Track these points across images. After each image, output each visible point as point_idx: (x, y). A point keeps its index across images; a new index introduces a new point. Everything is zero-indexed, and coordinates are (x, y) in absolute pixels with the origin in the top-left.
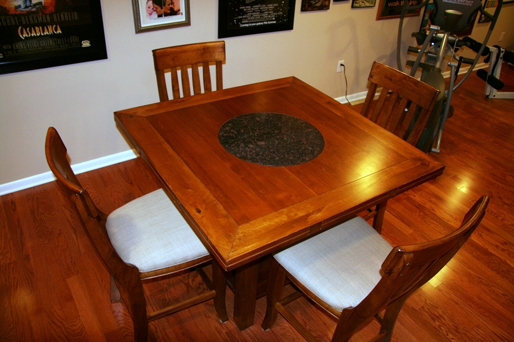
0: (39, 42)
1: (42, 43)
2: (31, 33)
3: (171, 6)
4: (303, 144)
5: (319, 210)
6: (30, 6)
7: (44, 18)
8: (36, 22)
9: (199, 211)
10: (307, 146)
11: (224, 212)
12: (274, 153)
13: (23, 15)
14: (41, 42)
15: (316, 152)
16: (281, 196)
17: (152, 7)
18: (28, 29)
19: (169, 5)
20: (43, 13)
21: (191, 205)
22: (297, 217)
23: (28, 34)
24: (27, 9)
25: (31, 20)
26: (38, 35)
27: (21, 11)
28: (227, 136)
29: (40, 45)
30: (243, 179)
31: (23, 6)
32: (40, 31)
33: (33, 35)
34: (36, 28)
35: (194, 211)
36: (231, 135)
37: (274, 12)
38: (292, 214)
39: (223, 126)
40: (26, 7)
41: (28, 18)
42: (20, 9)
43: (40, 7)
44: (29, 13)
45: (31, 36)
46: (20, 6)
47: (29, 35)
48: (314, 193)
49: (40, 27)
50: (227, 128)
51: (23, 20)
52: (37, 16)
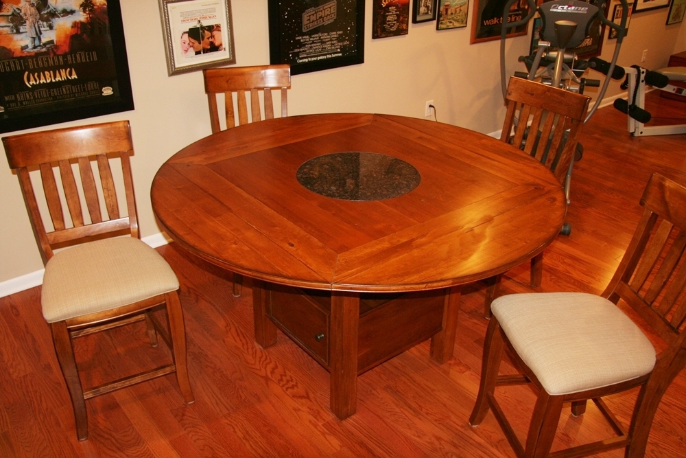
0: (49, 91)
1: (53, 92)
2: (40, 79)
3: (211, 40)
4: (396, 179)
5: (423, 236)
6: (40, 46)
7: (56, 61)
8: (46, 65)
9: (292, 245)
10: (401, 181)
11: (320, 244)
12: (364, 189)
13: (31, 57)
14: (52, 90)
15: (412, 185)
16: (378, 226)
17: (188, 42)
18: (36, 74)
19: (208, 38)
20: (55, 54)
21: (281, 240)
22: (400, 243)
23: (36, 81)
24: (35, 50)
25: (40, 62)
26: (48, 81)
27: (28, 52)
28: (307, 177)
29: (50, 94)
30: (334, 214)
31: (30, 46)
32: (50, 76)
34: (46, 73)
35: (287, 245)
36: (311, 176)
37: (339, 42)
38: (395, 241)
39: (300, 169)
40: (35, 47)
41: (37, 61)
42: (27, 50)
43: (51, 47)
44: (37, 54)
45: (40, 83)
46: (27, 46)
47: (38, 83)
48: (415, 221)
49: (51, 72)
50: (305, 170)
51: (30, 64)
52: (47, 58)
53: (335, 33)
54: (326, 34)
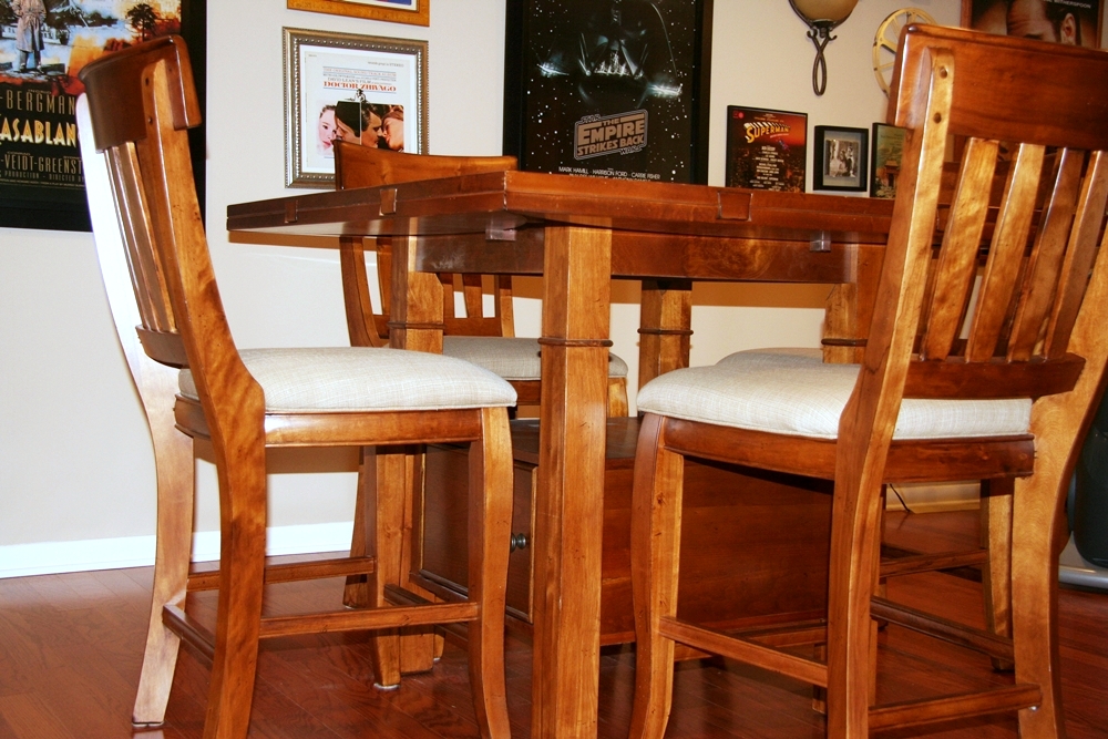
0: (36, 160)
1: (44, 163)
2: (21, 133)
3: (380, 133)
6: (35, 69)
7: (61, 104)
8: (40, 108)
13: (14, 87)
14: (41, 159)
17: (333, 126)
18: (16, 121)
19: (376, 129)
20: (62, 92)
23: (13, 135)
24: (25, 76)
25: (29, 101)
26: (38, 140)
27: (10, 77)
29: (36, 167)
31: (16, 66)
32: (44, 132)
33: (24, 138)
34: (38, 123)
40: (25, 70)
41: (23, 97)
42: (7, 72)
43: (56, 77)
44: (27, 85)
45: (20, 139)
46: (9, 65)
47: (16, 138)
49: (48, 124)
51: (9, 99)
52: (45, 96)
53: (644, 175)
54: (623, 174)
